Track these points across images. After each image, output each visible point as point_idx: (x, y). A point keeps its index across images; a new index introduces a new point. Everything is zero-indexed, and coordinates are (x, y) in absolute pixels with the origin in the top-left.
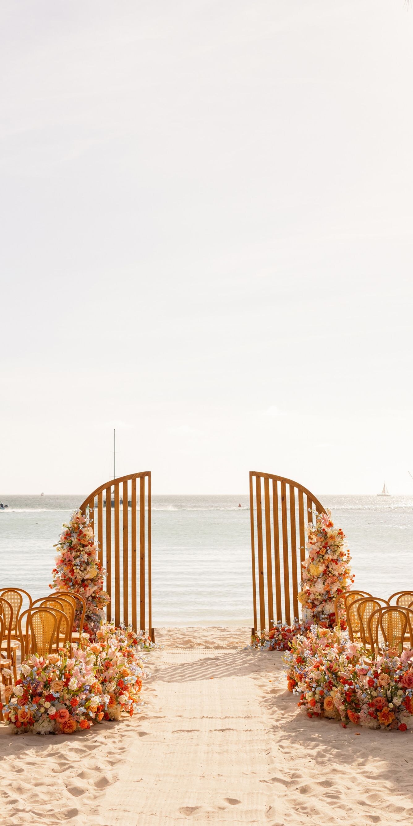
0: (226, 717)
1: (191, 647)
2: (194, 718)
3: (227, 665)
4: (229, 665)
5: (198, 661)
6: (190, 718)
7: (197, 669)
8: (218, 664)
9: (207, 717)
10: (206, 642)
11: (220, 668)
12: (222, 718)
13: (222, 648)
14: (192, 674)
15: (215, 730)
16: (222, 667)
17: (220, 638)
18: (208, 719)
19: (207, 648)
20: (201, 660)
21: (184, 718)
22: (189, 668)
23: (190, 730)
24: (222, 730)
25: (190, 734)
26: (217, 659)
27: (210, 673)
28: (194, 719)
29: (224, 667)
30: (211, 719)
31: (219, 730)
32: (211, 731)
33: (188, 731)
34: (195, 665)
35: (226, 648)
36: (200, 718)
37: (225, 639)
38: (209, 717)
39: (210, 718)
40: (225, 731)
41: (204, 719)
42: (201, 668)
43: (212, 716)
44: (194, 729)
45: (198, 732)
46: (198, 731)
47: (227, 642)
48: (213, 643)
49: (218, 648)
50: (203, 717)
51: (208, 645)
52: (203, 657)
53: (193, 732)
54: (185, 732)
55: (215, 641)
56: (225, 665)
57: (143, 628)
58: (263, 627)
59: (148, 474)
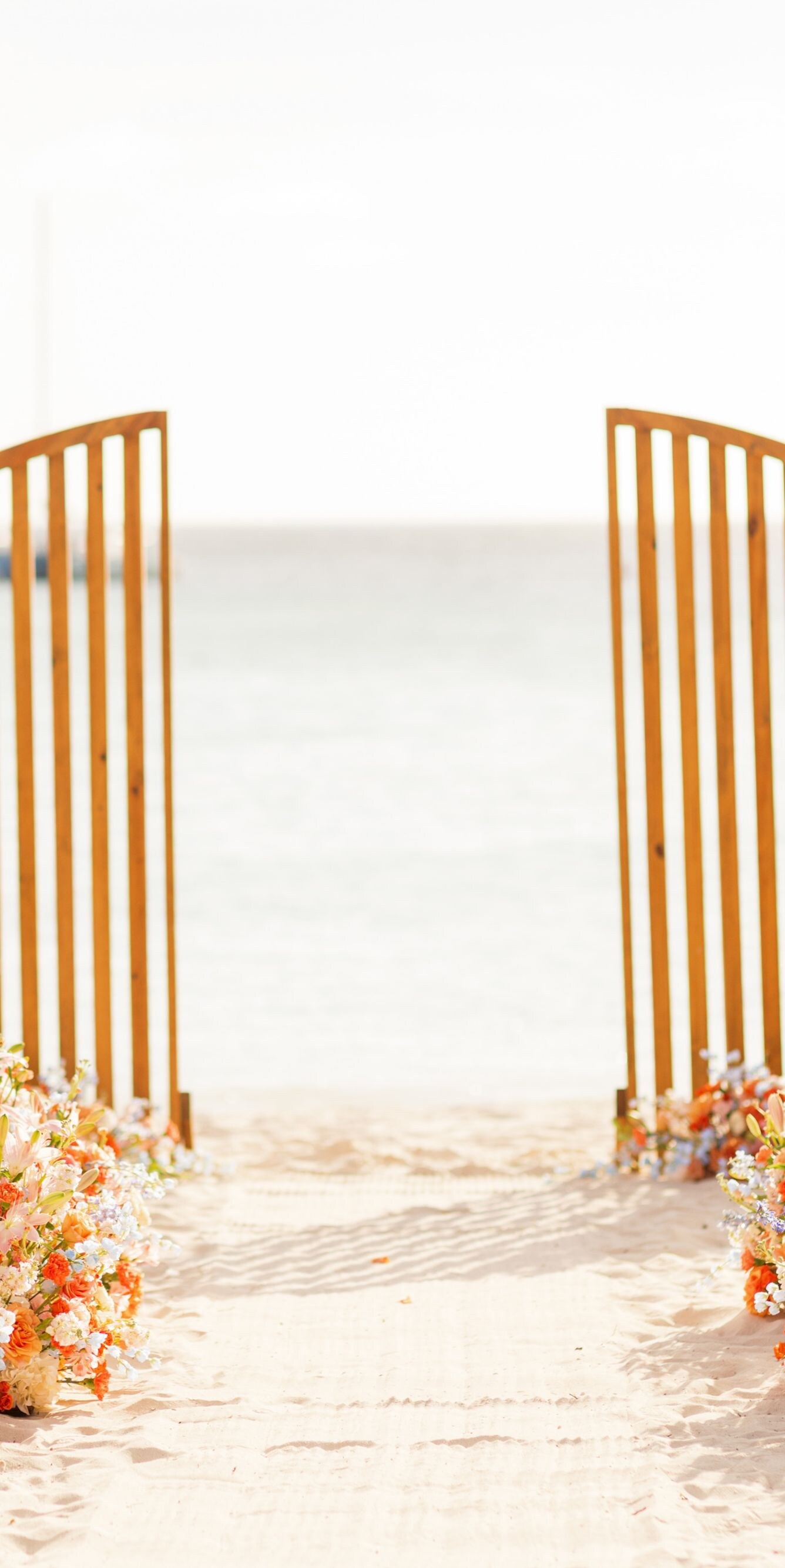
0: (484, 1401)
1: (352, 1169)
2: (354, 1404)
3: (500, 1231)
4: (509, 1231)
5: (383, 1218)
6: (340, 1407)
7: (373, 1244)
8: (466, 1228)
9: (407, 1401)
10: (418, 1152)
11: (472, 1241)
12: (467, 1403)
13: (486, 1171)
14: (351, 1262)
15: (437, 1442)
16: (481, 1239)
17: (480, 1140)
18: (410, 1408)
19: (422, 1171)
20: (391, 1215)
21: (314, 1405)
22: (340, 1242)
23: (335, 1441)
24: (467, 1443)
25: (335, 1455)
26: (462, 1210)
27: (429, 1259)
28: (355, 1409)
29: (489, 1237)
30: (422, 1408)
31: (452, 1443)
32: (420, 1445)
33: (329, 1447)
34: (364, 1231)
35: (501, 1174)
36: (379, 1405)
37: (503, 1142)
38: (414, 1400)
39: (417, 1404)
40: (478, 1444)
41: (393, 1406)
42: (389, 1240)
43: (426, 1399)
44: (352, 1439)
45: (369, 1450)
46: (369, 1444)
47: (509, 1154)
48: (447, 1154)
49: (469, 1171)
50: (392, 1400)
51: (427, 1163)
52: (399, 1204)
53: (350, 1448)
54: (318, 1449)
55: (454, 1147)
56: (492, 1232)
57: (141, 1088)
58: (664, 1081)
59: (157, 420)
